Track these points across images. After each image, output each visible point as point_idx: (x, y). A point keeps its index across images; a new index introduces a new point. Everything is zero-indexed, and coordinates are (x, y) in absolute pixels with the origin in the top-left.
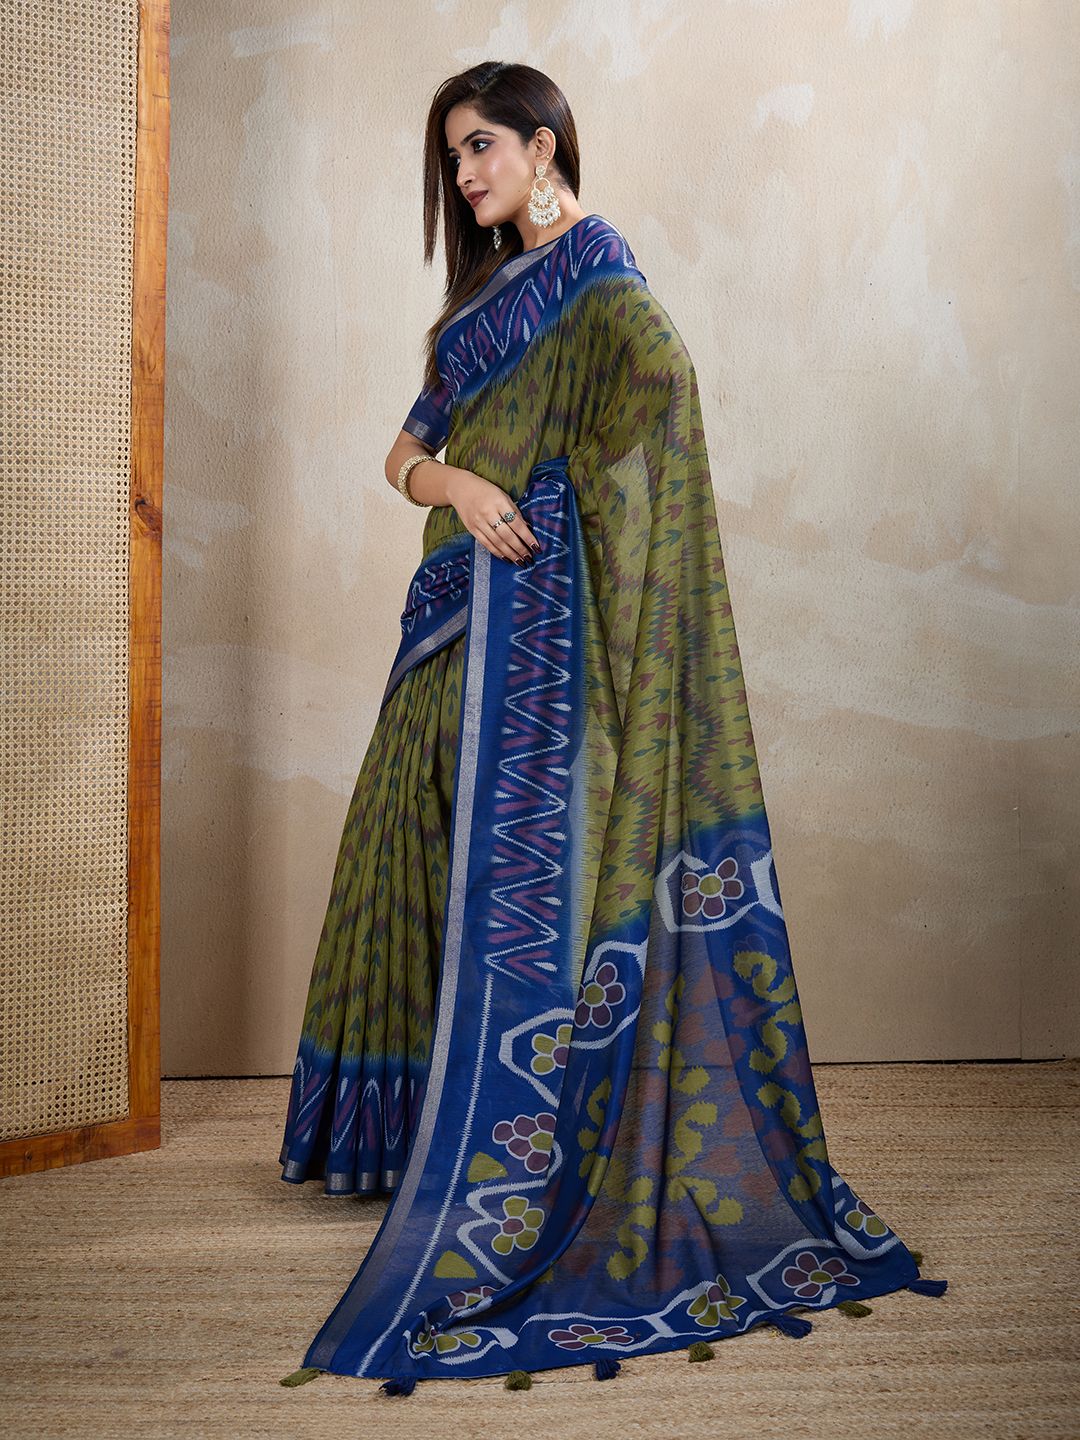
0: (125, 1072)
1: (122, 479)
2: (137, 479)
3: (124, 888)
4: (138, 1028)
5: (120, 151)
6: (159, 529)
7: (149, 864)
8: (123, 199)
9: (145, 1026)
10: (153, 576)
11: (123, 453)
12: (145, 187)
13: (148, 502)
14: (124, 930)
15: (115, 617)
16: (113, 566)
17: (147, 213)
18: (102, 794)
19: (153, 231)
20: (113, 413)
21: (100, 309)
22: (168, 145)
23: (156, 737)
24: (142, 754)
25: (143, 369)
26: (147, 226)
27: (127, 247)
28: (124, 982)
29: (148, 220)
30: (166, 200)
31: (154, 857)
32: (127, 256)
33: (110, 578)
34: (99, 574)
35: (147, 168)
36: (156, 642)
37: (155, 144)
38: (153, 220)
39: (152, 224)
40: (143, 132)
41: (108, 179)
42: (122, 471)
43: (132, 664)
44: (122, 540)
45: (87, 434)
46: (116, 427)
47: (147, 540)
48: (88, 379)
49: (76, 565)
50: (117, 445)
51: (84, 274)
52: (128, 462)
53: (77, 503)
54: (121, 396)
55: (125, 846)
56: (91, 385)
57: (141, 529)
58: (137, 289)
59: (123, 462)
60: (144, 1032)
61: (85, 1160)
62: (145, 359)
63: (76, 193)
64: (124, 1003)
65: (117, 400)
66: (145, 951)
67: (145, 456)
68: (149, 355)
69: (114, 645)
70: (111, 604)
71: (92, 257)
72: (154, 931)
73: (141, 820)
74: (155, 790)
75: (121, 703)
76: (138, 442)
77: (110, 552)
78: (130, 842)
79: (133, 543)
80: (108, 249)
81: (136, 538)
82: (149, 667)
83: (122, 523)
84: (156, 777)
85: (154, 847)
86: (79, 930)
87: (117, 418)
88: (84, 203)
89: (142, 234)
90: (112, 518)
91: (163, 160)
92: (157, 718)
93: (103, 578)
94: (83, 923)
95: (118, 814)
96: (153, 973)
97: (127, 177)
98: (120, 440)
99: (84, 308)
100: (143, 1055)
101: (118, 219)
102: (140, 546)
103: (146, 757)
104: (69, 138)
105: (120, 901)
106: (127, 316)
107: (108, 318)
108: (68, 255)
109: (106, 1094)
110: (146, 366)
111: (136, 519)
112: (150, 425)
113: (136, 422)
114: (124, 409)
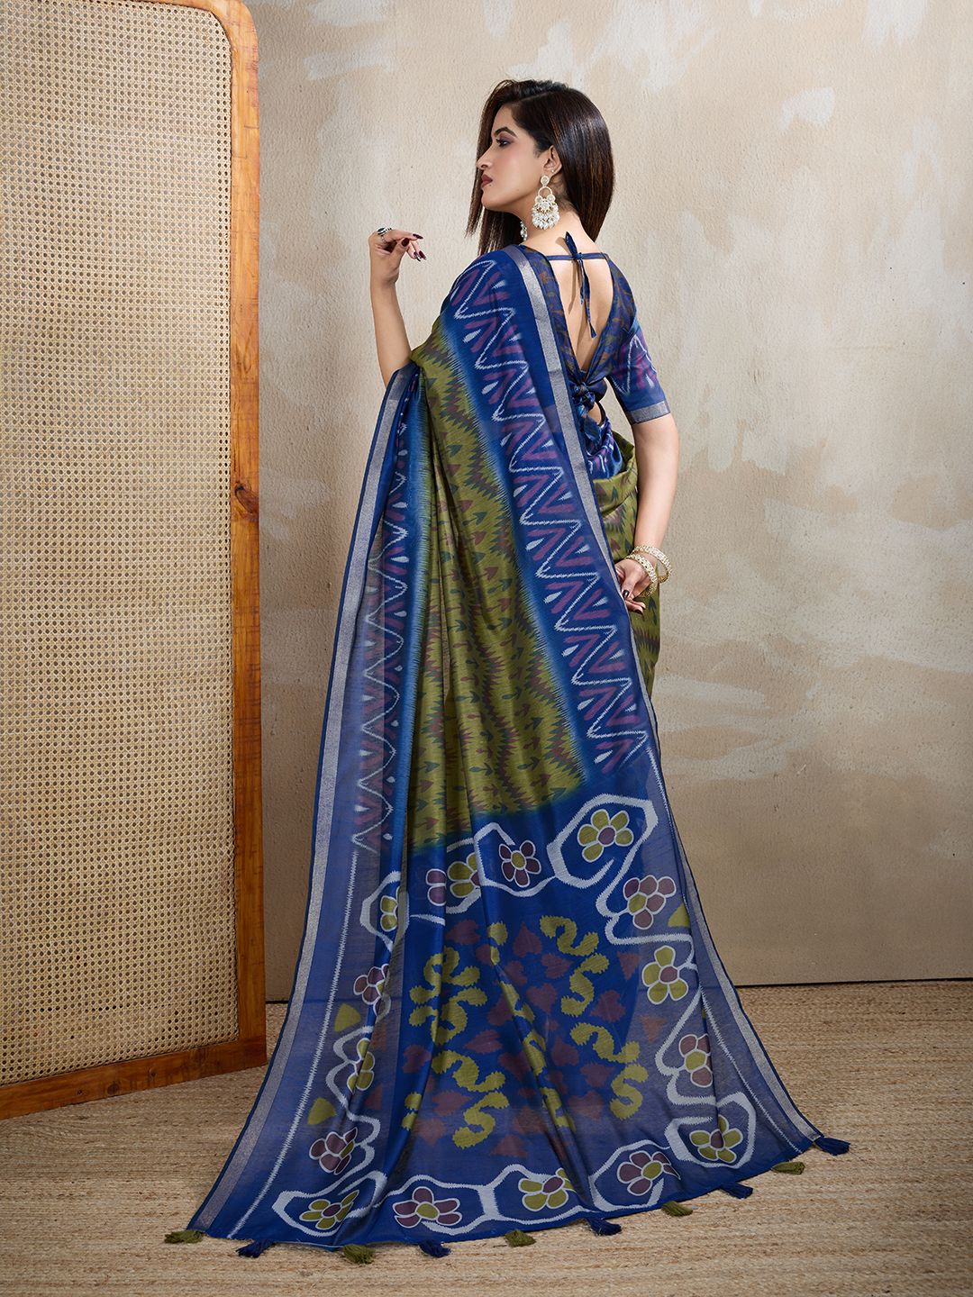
0: (234, 997)
1: (224, 468)
2: (236, 467)
3: (231, 832)
4: (245, 958)
5: (217, 178)
6: (256, 511)
7: (252, 810)
8: (220, 220)
9: (250, 956)
10: (252, 554)
11: (224, 446)
12: (239, 208)
13: (246, 488)
14: (231, 870)
15: (219, 591)
16: (217, 545)
17: (241, 232)
18: (210, 750)
19: (247, 247)
20: (214, 410)
21: (202, 319)
22: (259, 169)
23: (257, 697)
24: (244, 713)
25: (240, 370)
26: (242, 243)
27: (225, 262)
28: (232, 916)
29: (242, 237)
30: (257, 219)
31: (257, 805)
32: (224, 270)
33: (214, 557)
34: (204, 553)
35: (240, 190)
36: (256, 612)
37: (247, 169)
38: (247, 237)
39: (246, 241)
40: (236, 159)
41: (207, 203)
42: (223, 461)
43: (234, 632)
44: (224, 522)
45: (192, 429)
46: (218, 422)
47: (246, 522)
48: (192, 381)
49: (185, 546)
50: (219, 438)
51: (187, 288)
52: (228, 453)
53: (185, 491)
54: (221, 394)
55: (231, 795)
56: (195, 386)
57: (241, 512)
58: (234, 299)
59: (224, 453)
60: (250, 963)
61: (201, 1077)
62: (241, 361)
63: (180, 217)
64: (233, 935)
65: (218, 398)
66: (250, 888)
67: (243, 447)
68: (245, 357)
69: (218, 616)
70: (215, 580)
71: (194, 273)
72: (258, 870)
73: (245, 772)
74: (256, 743)
75: (225, 667)
76: (236, 435)
77: (214, 534)
78: (235, 791)
79: (234, 524)
80: (209, 265)
81: (236, 521)
82: (250, 636)
83: (224, 507)
84: (257, 732)
85: (256, 796)
86: (193, 871)
87: (218, 414)
88: (187, 225)
89: (237, 251)
90: (215, 503)
91: (254, 183)
92: (257, 680)
93: (208, 557)
94: (196, 864)
95: (225, 767)
96: (257, 908)
97: (223, 200)
98: (221, 434)
99: (188, 318)
100: (250, 983)
101: (217, 238)
102: (239, 527)
103: (248, 715)
104: (172, 169)
105: (227, 844)
106: (225, 324)
107: (209, 326)
108: (174, 272)
109: (220, 1017)
110: (242, 367)
111: (235, 502)
112: (247, 419)
113: (235, 417)
114: (224, 406)
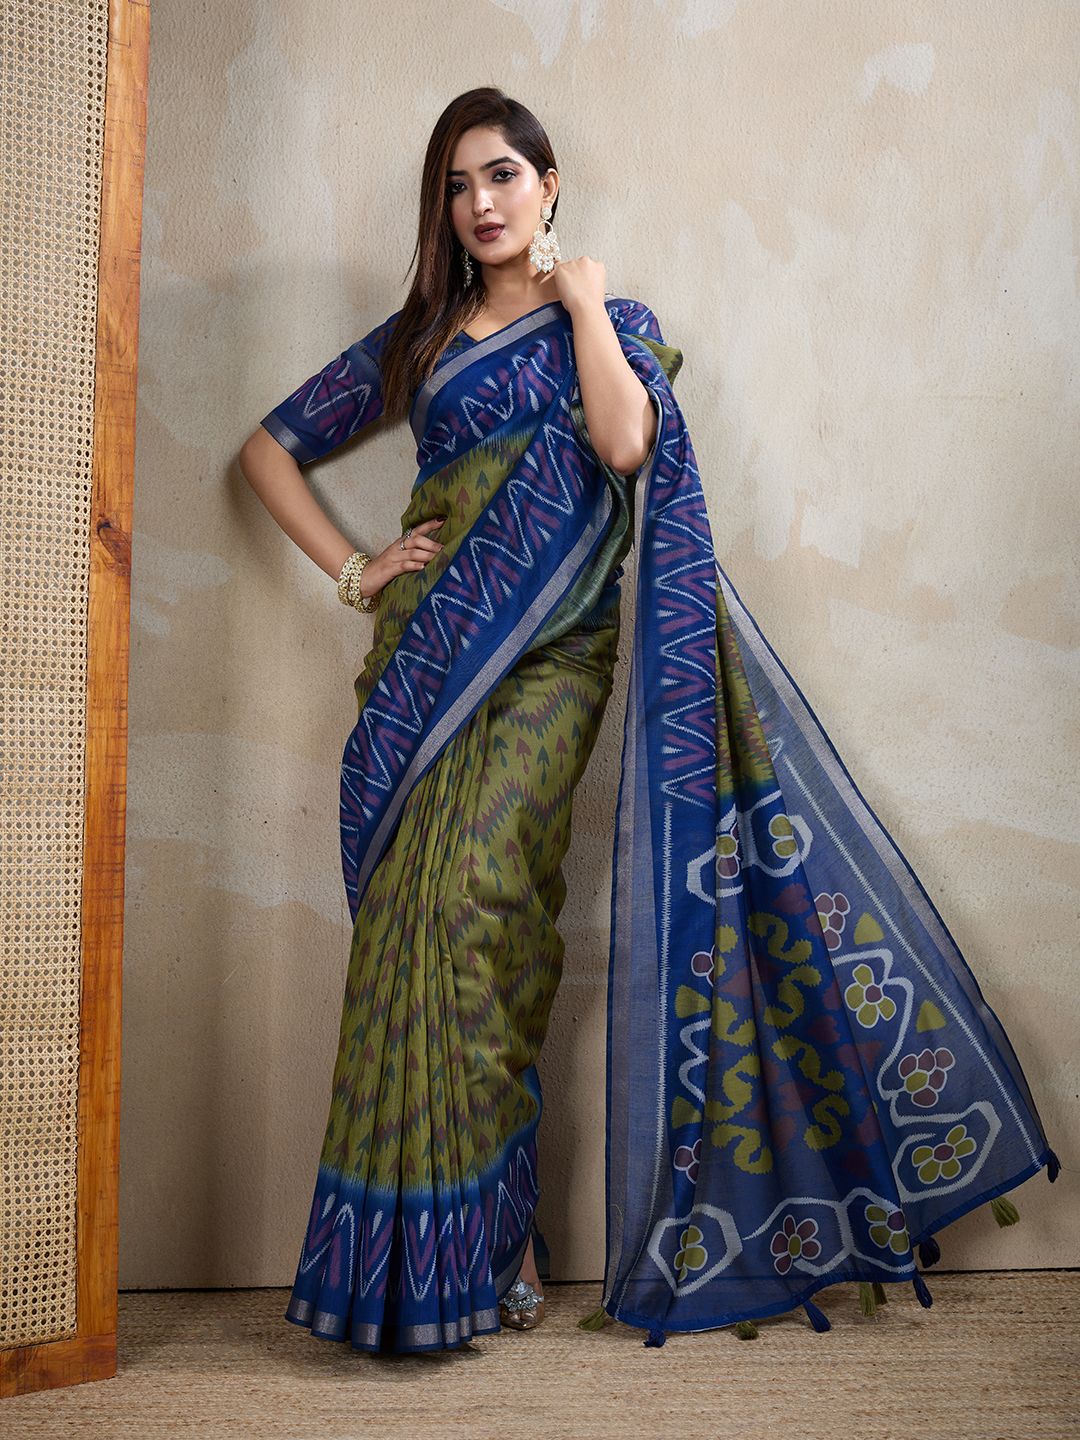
0: (72, 1274)
1: (81, 492)
2: (100, 494)
3: (75, 1030)
4: (90, 1217)
5: (87, 68)
6: (127, 560)
7: (108, 999)
8: (89, 130)
9: (99, 1214)
10: (119, 623)
11: (83, 459)
12: (116, 118)
13: (114, 525)
14: (74, 1086)
15: (69, 672)
16: (68, 605)
17: (119, 152)
18: (48, 905)
19: (127, 175)
20: (71, 405)
21: (58, 269)
22: (148, 66)
23: (120, 834)
24: (100, 854)
25: (110, 352)
26: (119, 168)
27: (93, 193)
28: (72, 1155)
29: (120, 160)
30: (143, 136)
31: (114, 991)
32: (93, 203)
33: (64, 621)
34: (50, 615)
35: (119, 92)
36: (122, 708)
37: (130, 63)
38: (127, 160)
39: (125, 167)
40: (115, 46)
41: (71, 102)
42: (82, 482)
43: (89, 735)
44: (80, 572)
45: (37, 430)
46: (75, 424)
47: (112, 575)
48: (39, 359)
49: (21, 601)
50: (76, 446)
51: (38, 222)
52: (89, 471)
53: (23, 519)
54: (82, 384)
55: (76, 975)
56: (45, 367)
57: (105, 560)
58: (105, 249)
59: (82, 470)
60: (98, 1223)
61: (18, 1394)
62: (113, 339)
63: (30, 117)
64: (72, 1184)
65: (77, 389)
66: (101, 1114)
67: (111, 465)
68: (118, 333)
69: (67, 709)
70: (64, 655)
71: (49, 201)
72: (113, 1088)
73: (98, 942)
74: (116, 902)
75: (75, 785)
76: (102, 447)
77: (65, 587)
78: (84, 969)
79: (94, 577)
80: (70, 193)
81: (98, 571)
82: (112, 741)
83: (80, 549)
84: (118, 885)
85: (114, 977)
86: (16, 1084)
87: (76, 412)
88: (40, 130)
89: (112, 178)
90: (67, 542)
91: (140, 85)
92: (121, 808)
93: (55, 620)
94: (22, 1074)
95: (70, 932)
96: (110, 1144)
97: (94, 102)
98: (80, 441)
99: (37, 267)
100: (96, 1253)
101: (83, 155)
102: (102, 581)
103: (106, 860)
104: (21, 45)
105: (69, 1047)
106: (92, 282)
107: (67, 282)
108: (18, 196)
109: (49, 1303)
110: (114, 349)
111: (98, 546)
112: (118, 425)
113: (100, 420)
114: (85, 402)
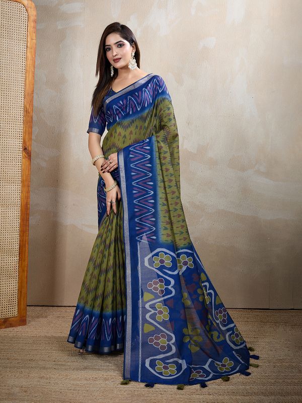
0: (17, 304)
1: (20, 142)
2: (24, 142)
3: (18, 253)
4: (21, 292)
5: (22, 54)
6: (30, 156)
7: (25, 247)
8: (22, 67)
9: (23, 291)
10: (28, 169)
11: (21, 135)
12: (28, 64)
13: (27, 149)
14: (18, 265)
15: (17, 180)
16: (17, 166)
17: (29, 71)
18: (12, 228)
20: (18, 124)
21: (15, 97)
22: (35, 52)
23: (28, 213)
26: (29, 75)
27: (23, 80)
28: (17, 279)
30: (34, 67)
31: (27, 245)
32: (23, 82)
33: (16, 169)
34: (13, 168)
35: (29, 58)
36: (29, 187)
37: (32, 52)
38: (30, 72)
39: (30, 74)
40: (28, 49)
41: (18, 61)
42: (20, 140)
43: (22, 192)
44: (20, 159)
45: (11, 130)
46: (19, 128)
47: (27, 159)
48: (11, 115)
52: (22, 138)
53: (7, 149)
55: (18, 242)
57: (25, 156)
58: (26, 91)
59: (20, 138)
60: (22, 293)
61: (5, 328)
62: (27, 110)
64: (17, 285)
65: (19, 121)
66: (23, 271)
67: (27, 136)
68: (29, 109)
69: (17, 187)
70: (16, 176)
72: (26, 265)
73: (23, 235)
74: (27, 227)
75: (18, 203)
76: (25, 133)
77: (16, 162)
78: (20, 241)
79: (23, 160)
80: (18, 80)
81: (24, 158)
82: (27, 194)
83: (20, 154)
84: (28, 224)
85: (27, 243)
86: (5, 265)
87: (19, 126)
89: (27, 76)
90: (17, 153)
91: (34, 56)
92: (28, 207)
94: (6, 263)
95: (17, 233)
96: (25, 277)
97: (24, 61)
98: (20, 132)
100: (22, 299)
101: (21, 72)
102: (25, 161)
103: (25, 218)
105: (17, 257)
106: (23, 99)
107: (17, 99)
108: (7, 82)
109: (12, 310)
110: (28, 112)
111: (24, 153)
112: (28, 128)
113: (25, 127)
114: (21, 123)
